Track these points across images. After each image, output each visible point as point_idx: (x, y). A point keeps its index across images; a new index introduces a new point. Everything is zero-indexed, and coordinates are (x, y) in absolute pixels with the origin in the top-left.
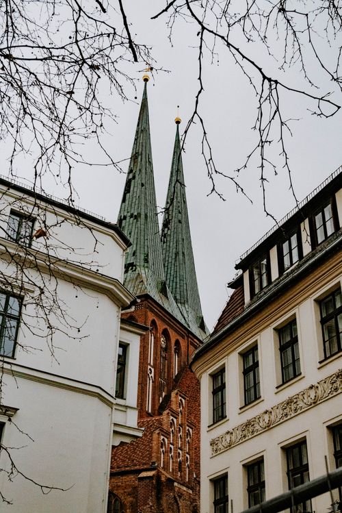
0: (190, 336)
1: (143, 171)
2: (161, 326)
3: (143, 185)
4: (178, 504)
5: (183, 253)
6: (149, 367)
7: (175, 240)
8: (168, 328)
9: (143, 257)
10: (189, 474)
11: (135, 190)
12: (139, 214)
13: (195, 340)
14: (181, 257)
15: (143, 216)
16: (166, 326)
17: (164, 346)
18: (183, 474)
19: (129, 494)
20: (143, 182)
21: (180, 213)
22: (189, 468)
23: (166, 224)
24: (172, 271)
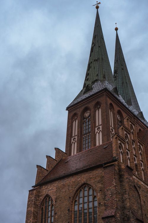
0: (135, 118)
1: (99, 41)
2: (116, 108)
3: (99, 47)
4: (138, 193)
5: (126, 82)
6: (111, 128)
7: (121, 77)
8: (121, 110)
9: (102, 76)
10: (144, 175)
11: (96, 50)
12: (99, 59)
13: (139, 121)
14: (125, 84)
15: (101, 59)
16: (120, 109)
17: (120, 120)
18: (139, 173)
19: (98, 182)
20: (100, 45)
21: (122, 65)
22: (143, 171)
23: (115, 72)
24: (121, 91)
